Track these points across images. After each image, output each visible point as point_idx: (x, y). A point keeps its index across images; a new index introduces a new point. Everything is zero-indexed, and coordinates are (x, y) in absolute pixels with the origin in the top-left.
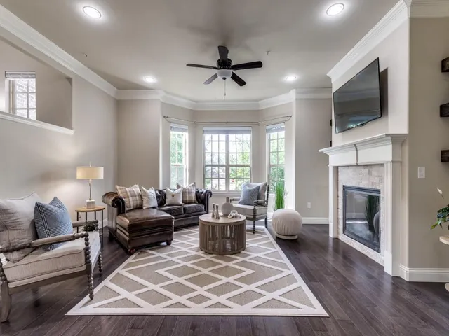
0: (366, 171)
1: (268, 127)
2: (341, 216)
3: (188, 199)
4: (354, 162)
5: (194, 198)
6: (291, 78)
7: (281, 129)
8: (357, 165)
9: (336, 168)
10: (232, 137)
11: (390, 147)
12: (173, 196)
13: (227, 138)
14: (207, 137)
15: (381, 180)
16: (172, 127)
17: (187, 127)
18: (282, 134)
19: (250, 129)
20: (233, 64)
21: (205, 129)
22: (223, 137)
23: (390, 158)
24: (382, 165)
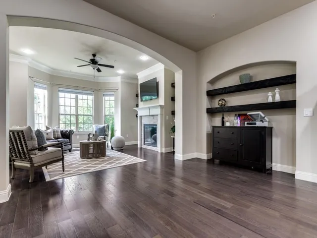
0: (152, 118)
1: (104, 93)
2: (143, 138)
3: (56, 136)
4: (148, 114)
5: (60, 136)
6: (121, 72)
7: (113, 95)
8: (150, 116)
9: (141, 117)
10: (80, 96)
11: (160, 109)
12: (47, 134)
13: (77, 97)
14: (61, 94)
15: (157, 121)
16: (35, 85)
17: (46, 86)
18: (113, 98)
19: (93, 93)
20: (99, 63)
21: (60, 89)
22: (73, 96)
23: (160, 113)
24: (157, 115)
